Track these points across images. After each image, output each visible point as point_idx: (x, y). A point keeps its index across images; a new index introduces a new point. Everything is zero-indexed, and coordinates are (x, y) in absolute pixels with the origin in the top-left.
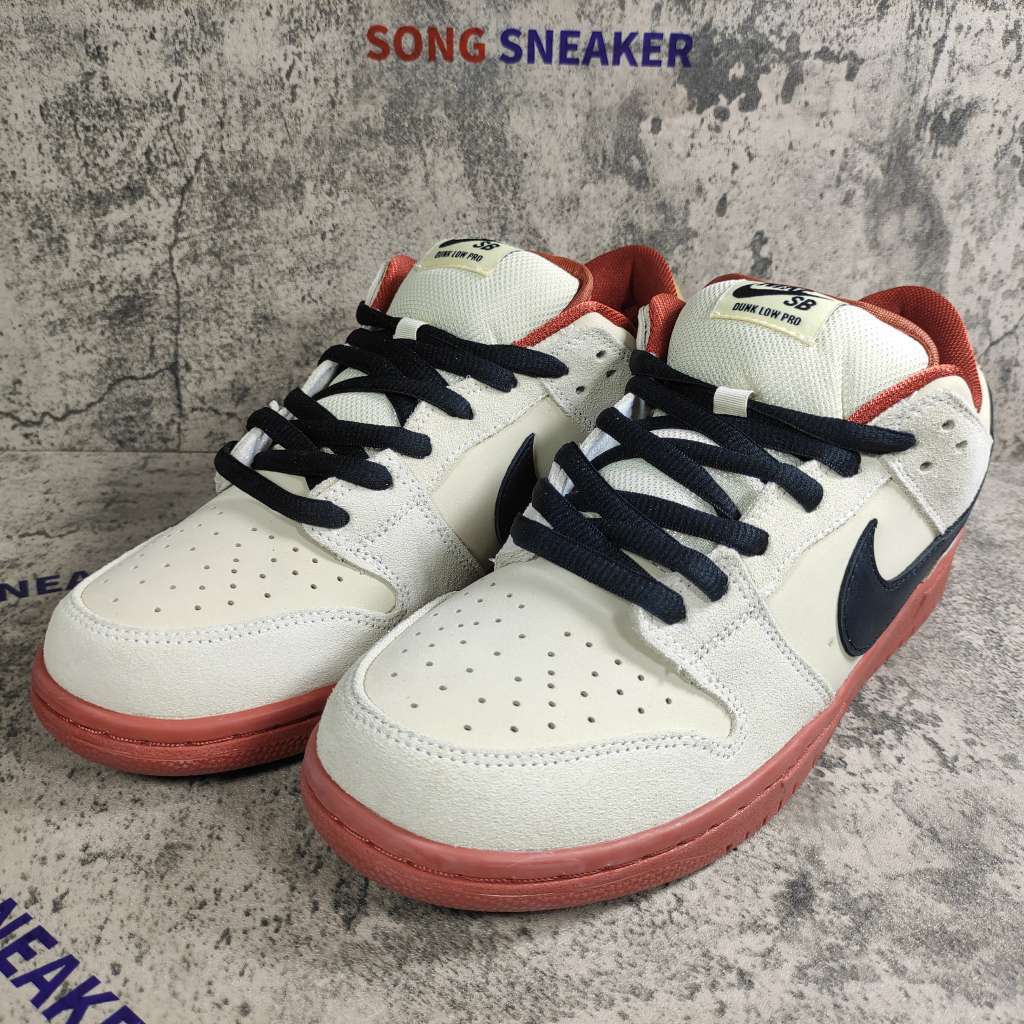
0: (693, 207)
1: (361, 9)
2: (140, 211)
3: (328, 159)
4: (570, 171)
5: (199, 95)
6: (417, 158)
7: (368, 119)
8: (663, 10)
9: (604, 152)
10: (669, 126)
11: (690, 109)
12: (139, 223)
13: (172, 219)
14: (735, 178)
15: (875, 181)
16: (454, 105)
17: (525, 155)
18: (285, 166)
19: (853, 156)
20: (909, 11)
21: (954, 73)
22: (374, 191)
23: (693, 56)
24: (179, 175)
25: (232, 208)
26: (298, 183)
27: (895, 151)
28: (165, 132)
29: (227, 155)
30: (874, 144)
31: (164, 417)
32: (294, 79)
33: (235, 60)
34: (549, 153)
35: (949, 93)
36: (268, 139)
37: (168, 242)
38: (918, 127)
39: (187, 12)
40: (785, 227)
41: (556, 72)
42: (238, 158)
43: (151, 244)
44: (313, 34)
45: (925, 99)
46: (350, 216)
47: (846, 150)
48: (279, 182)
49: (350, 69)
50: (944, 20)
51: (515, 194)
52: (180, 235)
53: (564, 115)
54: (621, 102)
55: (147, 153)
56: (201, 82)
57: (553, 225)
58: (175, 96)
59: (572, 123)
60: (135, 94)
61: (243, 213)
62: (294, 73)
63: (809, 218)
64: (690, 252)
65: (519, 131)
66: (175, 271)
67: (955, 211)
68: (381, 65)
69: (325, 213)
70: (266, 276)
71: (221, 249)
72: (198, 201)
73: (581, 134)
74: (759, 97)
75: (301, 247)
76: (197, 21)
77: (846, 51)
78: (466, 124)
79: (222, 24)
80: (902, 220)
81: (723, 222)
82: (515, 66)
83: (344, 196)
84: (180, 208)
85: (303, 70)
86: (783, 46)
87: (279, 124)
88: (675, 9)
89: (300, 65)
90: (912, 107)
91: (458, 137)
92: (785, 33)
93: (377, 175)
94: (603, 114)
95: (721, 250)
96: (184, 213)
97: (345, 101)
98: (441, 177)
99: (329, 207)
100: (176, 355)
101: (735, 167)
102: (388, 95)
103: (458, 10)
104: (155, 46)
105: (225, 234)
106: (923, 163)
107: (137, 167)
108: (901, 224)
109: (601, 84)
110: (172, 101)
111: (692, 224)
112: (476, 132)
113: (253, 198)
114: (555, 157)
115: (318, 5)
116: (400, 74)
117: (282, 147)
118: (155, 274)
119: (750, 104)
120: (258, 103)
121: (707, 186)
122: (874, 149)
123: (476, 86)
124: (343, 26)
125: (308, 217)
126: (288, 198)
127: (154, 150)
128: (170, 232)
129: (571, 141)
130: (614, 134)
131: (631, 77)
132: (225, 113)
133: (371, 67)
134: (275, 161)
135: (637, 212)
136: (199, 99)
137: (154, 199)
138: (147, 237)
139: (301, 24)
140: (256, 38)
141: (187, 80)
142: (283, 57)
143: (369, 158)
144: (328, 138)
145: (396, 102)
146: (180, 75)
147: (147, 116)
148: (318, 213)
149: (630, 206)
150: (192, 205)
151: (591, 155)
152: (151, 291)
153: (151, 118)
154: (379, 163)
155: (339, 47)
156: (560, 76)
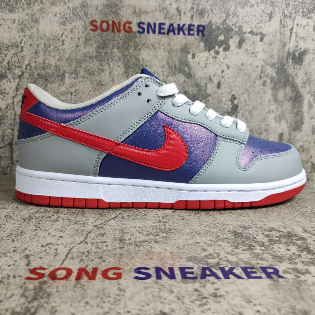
0: (209, 85)
1: (88, 14)
2: (4, 84)
3: (74, 66)
4: (163, 72)
5: (29, 42)
6: (107, 66)
7: (90, 52)
8: (194, 17)
9: (175, 65)
10: (198, 56)
11: (205, 50)
12: (3, 88)
13: (15, 87)
14: (223, 75)
15: (274, 77)
16: (121, 48)
17: (147, 66)
18: (58, 68)
19: (265, 68)
20: (280, 19)
21: (298, 40)
22: (91, 78)
23: (206, 32)
24: (19, 71)
26: (63, 74)
27: (279, 66)
28: (16, 55)
29: (38, 64)
30: (272, 64)
31: (5, 164)
32: (64, 38)
33: (43, 31)
34: (155, 65)
35: (297, 46)
36: (53, 58)
37: (13, 95)
38: (287, 58)
39: (27, 14)
40: (243, 93)
41: (157, 37)
42: (42, 65)
43: (7, 96)
44: (71, 22)
45: (289, 49)
46: (82, 87)
47: (262, 66)
48: (56, 74)
49: (84, 35)
50: (292, 22)
52: (18, 93)
53: (160, 52)
54: (180, 48)
55: (8, 63)
56: (30, 38)
58: (20, 43)
59: (163, 54)
60: (6, 42)
62: (64, 36)
63: (251, 90)
64: (208, 102)
65: (144, 57)
66: (15, 106)
67: (304, 88)
68: (95, 33)
69: (72, 86)
72: (26, 80)
73: (166, 58)
74: (229, 47)
75: (62, 98)
76: (30, 17)
77: (259, 32)
78: (125, 54)
79: (39, 19)
80: (285, 92)
81: (220, 91)
82: (142, 35)
83: (80, 79)
84: (19, 83)
85: (67, 34)
86: (237, 29)
87: (58, 53)
88: (198, 17)
89: (66, 33)
90: (284, 51)
91: (122, 59)
92: (237, 25)
93: (92, 72)
94: (174, 52)
95: (220, 101)
96: (20, 85)
97: (82, 46)
98: (116, 73)
99: (74, 83)
100: (12, 139)
101: (223, 71)
102: (97, 44)
103: (123, 16)
104: (15, 25)
106: (290, 71)
107: (4, 68)
108: (285, 93)
109: (173, 41)
110: (19, 45)
111: (209, 91)
112: (129, 57)
113: (46, 80)
114: (157, 67)
115: (73, 13)
116: (102, 38)
117: (58, 61)
118: (7, 107)
119: (227, 49)
120: (50, 46)
121: (213, 78)
122: (273, 65)
123: (129, 41)
124: (82, 20)
125: (66, 87)
126: (59, 80)
127: (11, 62)
128: (14, 92)
129: (163, 61)
130: (178, 59)
131: (184, 39)
132: (38, 49)
133: (91, 34)
134: (55, 66)
135: (188, 87)
136: (29, 44)
137: (9, 80)
138: (5, 94)
139: (67, 19)
140: (51, 23)
141: (25, 37)
142: (60, 30)
143: (90, 66)
144: (75, 59)
145: (100, 46)
146: (23, 36)
147: (9, 50)
148: (70, 86)
149: (185, 85)
150: (23, 82)
151: (171, 66)
152: (5, 114)
153: (11, 51)
154: (93, 68)
155: (80, 27)
156: (159, 38)
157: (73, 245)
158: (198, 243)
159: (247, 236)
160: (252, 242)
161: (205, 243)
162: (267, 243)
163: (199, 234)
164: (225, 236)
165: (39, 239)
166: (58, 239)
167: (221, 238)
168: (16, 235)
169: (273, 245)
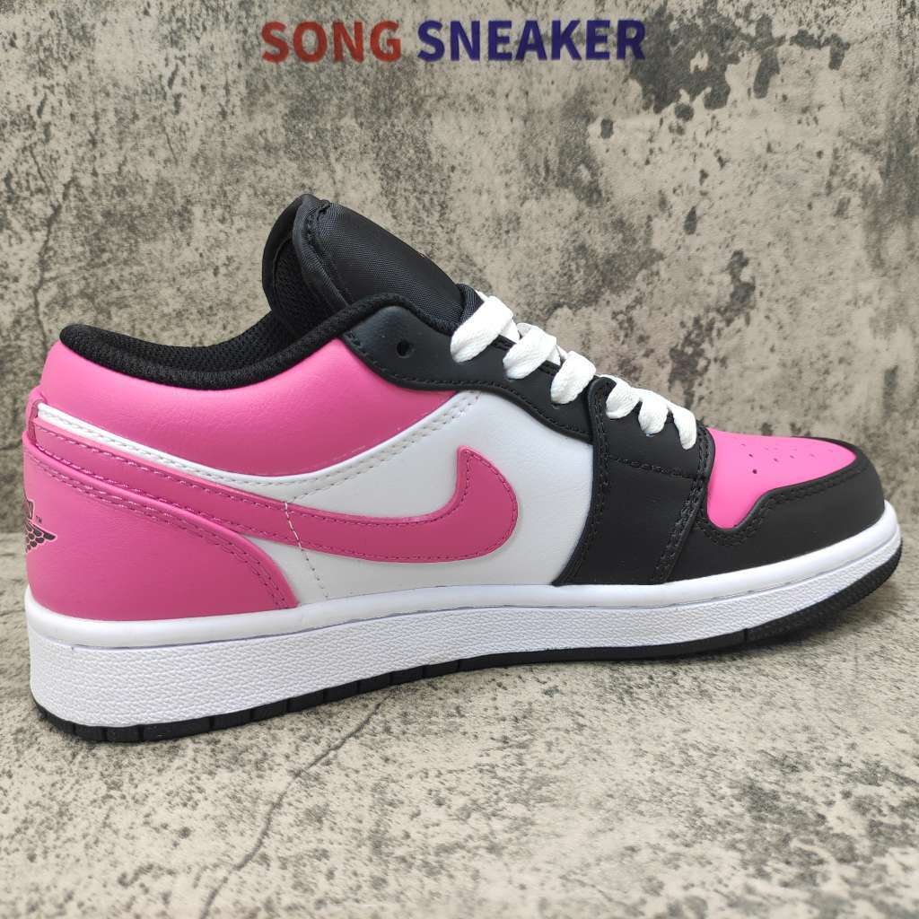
0: (658, 224)
1: (253, 3)
3: (219, 179)
4: (506, 185)
5: (67, 109)
6: (324, 175)
7: (265, 130)
9: (546, 161)
10: (622, 129)
11: (646, 107)
13: (35, 257)
14: (704, 188)
15: (874, 187)
16: (366, 112)
17: (453, 169)
18: (168, 189)
19: (845, 157)
24: (46, 205)
25: (108, 241)
26: (185, 209)
27: (893, 150)
28: (28, 153)
29: (101, 178)
30: (870, 142)
32: (177, 88)
33: (108, 67)
34: (481, 165)
36: (147, 158)
37: (32, 284)
39: (52, 14)
41: (484, 70)
42: (114, 182)
43: (13, 286)
44: (198, 34)
47: (835, 151)
48: (163, 207)
49: (243, 73)
51: (442, 214)
52: (47, 275)
53: (497, 120)
54: (563, 102)
55: (7, 180)
56: (69, 94)
57: (490, 250)
58: (40, 112)
59: (507, 128)
61: (120, 246)
62: (178, 81)
63: (797, 234)
64: (655, 278)
65: (445, 139)
66: (41, 317)
68: (279, 67)
69: (218, 244)
70: (149, 322)
71: (95, 290)
72: (68, 233)
73: (518, 142)
74: (727, 91)
75: (188, 284)
76: (64, 23)
77: (827, 34)
78: (381, 133)
79: (93, 27)
82: (436, 64)
84: (46, 242)
85: (188, 76)
86: (752, 31)
87: (161, 140)
89: (184, 71)
91: (373, 148)
92: (753, 16)
93: (277, 196)
94: (543, 116)
96: (51, 249)
97: (238, 111)
99: (222, 236)
101: (704, 175)
102: (289, 103)
104: (16, 55)
105: (99, 272)
109: (540, 82)
110: (36, 118)
112: (394, 143)
113: (132, 228)
114: (488, 170)
116: (302, 78)
117: (165, 167)
118: (17, 322)
119: (717, 100)
120: (136, 117)
121: (672, 198)
123: (391, 89)
124: (233, 24)
125: (197, 250)
126: (174, 228)
127: (15, 175)
128: (35, 271)
129: (507, 150)
130: (557, 140)
131: (574, 72)
132: (97, 130)
133: (268, 70)
134: (157, 184)
135: (589, 232)
136: (67, 114)
137: (16, 233)
138: (8, 279)
139: (184, 24)
140: (133, 41)
141: (53, 92)
142: (164, 62)
143: (268, 177)
144: (219, 155)
145: (297, 109)
146: (44, 87)
147: (6, 136)
148: (209, 244)
149: (581, 226)
150: (60, 239)
151: (532, 165)
152: (13, 343)
153: (12, 138)
154: (280, 182)
155: (229, 49)
156: (491, 75)
157: (221, 873)
158: (633, 849)
159: (794, 811)
160: (811, 842)
161: (656, 848)
162: (863, 846)
163: (633, 802)
164: (721, 813)
165: (114, 845)
166: (176, 845)
167: (708, 821)
168: (42, 828)
169: (883, 853)
